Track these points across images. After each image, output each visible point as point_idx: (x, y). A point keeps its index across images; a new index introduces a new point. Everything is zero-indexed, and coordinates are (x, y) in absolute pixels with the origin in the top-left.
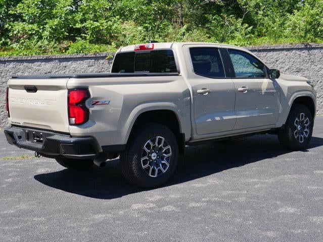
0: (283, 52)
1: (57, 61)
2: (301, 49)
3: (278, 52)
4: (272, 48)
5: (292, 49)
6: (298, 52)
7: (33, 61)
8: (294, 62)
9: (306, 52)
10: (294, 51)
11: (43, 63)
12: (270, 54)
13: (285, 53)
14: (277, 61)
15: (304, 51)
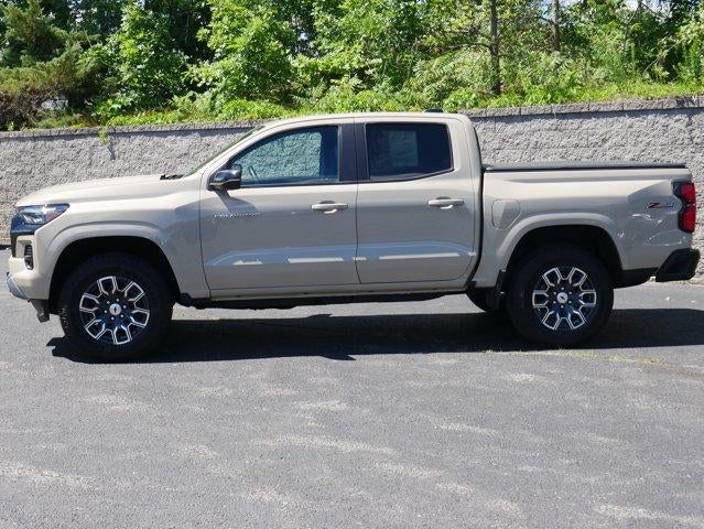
0: (622, 119)
1: (196, 134)
2: (668, 112)
3: (610, 120)
4: (592, 109)
5: (645, 112)
6: (661, 119)
7: (164, 134)
8: (648, 144)
9: (684, 118)
10: (650, 117)
11: (179, 138)
12: (590, 123)
13: (628, 120)
14: (604, 141)
15: (677, 117)
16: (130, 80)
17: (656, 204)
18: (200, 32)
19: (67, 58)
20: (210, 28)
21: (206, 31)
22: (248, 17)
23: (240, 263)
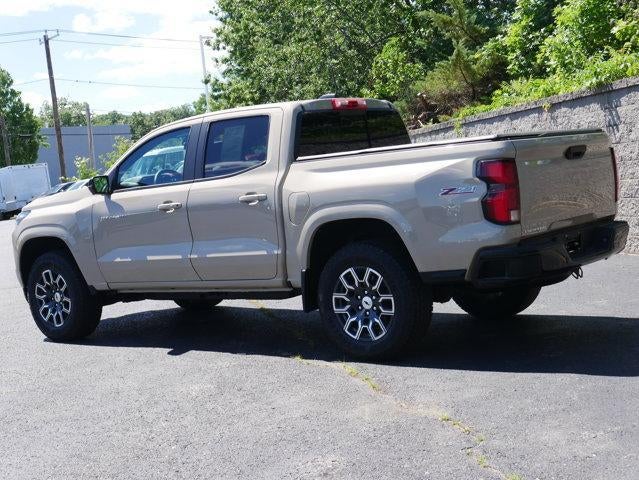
17: (451, 190)
23: (118, 260)
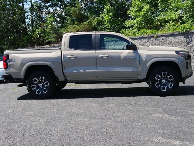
16: (107, 26)
18: (128, 11)
19: (90, 21)
20: (131, 10)
21: (129, 11)
22: (143, 6)
